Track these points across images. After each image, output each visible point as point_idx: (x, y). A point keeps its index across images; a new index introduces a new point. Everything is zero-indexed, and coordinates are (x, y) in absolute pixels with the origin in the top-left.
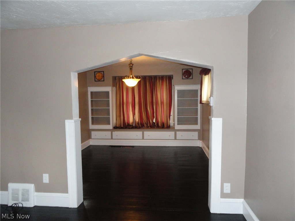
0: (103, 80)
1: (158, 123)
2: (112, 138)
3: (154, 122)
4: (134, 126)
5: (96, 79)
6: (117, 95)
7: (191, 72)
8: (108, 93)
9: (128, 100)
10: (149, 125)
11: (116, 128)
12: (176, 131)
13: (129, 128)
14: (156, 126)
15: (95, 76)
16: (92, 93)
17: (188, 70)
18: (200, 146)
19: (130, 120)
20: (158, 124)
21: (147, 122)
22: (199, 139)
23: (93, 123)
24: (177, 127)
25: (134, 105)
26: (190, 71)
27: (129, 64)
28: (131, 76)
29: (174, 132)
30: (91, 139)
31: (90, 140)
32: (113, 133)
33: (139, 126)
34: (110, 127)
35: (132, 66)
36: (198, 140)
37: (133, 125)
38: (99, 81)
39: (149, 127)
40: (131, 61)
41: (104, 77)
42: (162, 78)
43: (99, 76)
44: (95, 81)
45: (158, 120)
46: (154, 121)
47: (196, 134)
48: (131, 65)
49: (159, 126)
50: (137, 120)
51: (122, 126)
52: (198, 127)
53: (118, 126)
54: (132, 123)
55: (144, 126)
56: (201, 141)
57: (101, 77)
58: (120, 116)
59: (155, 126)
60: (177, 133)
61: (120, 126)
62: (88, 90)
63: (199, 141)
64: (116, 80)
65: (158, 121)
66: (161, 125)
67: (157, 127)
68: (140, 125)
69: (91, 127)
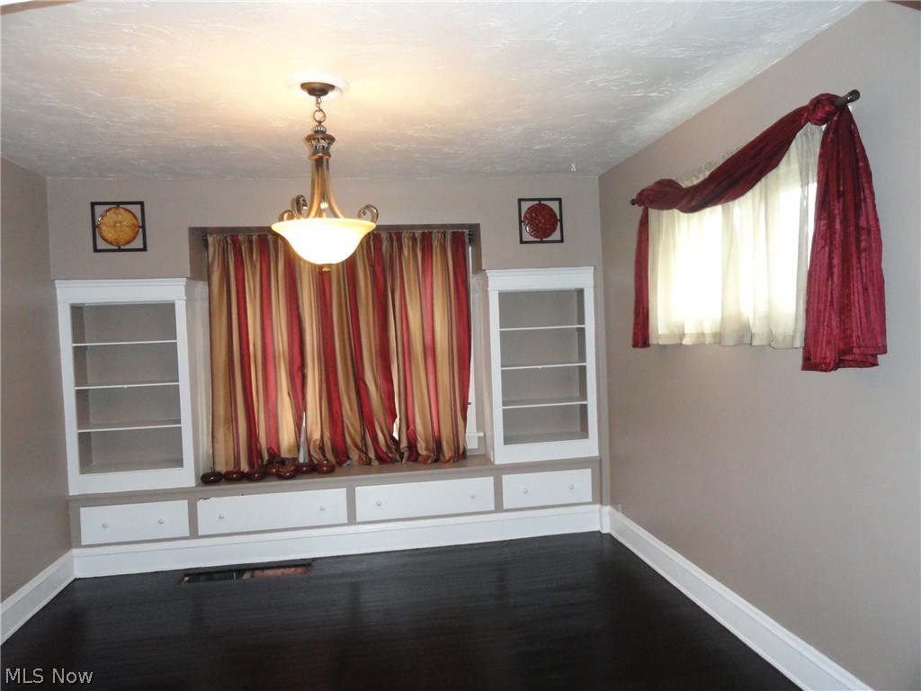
0: (138, 243)
1: (415, 440)
2: (194, 534)
3: (393, 438)
4: (304, 465)
5: (99, 239)
6: (216, 321)
7: (556, 210)
8: (167, 310)
9: (269, 340)
10: (372, 455)
11: (211, 479)
12: (499, 472)
13: (281, 477)
14: (406, 455)
15: (95, 227)
16: (77, 311)
17: (542, 202)
18: (603, 532)
19: (281, 436)
20: (412, 445)
21: (363, 438)
22: (599, 498)
23: (86, 465)
24: (504, 454)
25: (297, 364)
26: (551, 210)
27: (309, 139)
28: (324, 206)
29: (492, 478)
30: (80, 546)
31: (75, 551)
32: (201, 504)
33: (327, 460)
34: (186, 476)
35: (326, 151)
36: (593, 503)
37: (296, 459)
38: (119, 250)
39: (375, 463)
40: (320, 122)
41: (143, 227)
42: (425, 238)
43: (116, 224)
44: (96, 250)
45: (412, 427)
46: (396, 435)
47: (584, 478)
48: (323, 143)
49: (418, 454)
50: (317, 436)
51: (245, 467)
52: (589, 447)
53: (221, 468)
54: (290, 451)
55: (349, 458)
56: (607, 509)
57: (129, 233)
58: (232, 420)
59: (402, 455)
60: (506, 479)
61: (231, 468)
62: (59, 299)
63: (598, 506)
64: (206, 246)
65: (414, 431)
66: (427, 449)
67: (409, 459)
68: (330, 455)
69: (79, 483)
